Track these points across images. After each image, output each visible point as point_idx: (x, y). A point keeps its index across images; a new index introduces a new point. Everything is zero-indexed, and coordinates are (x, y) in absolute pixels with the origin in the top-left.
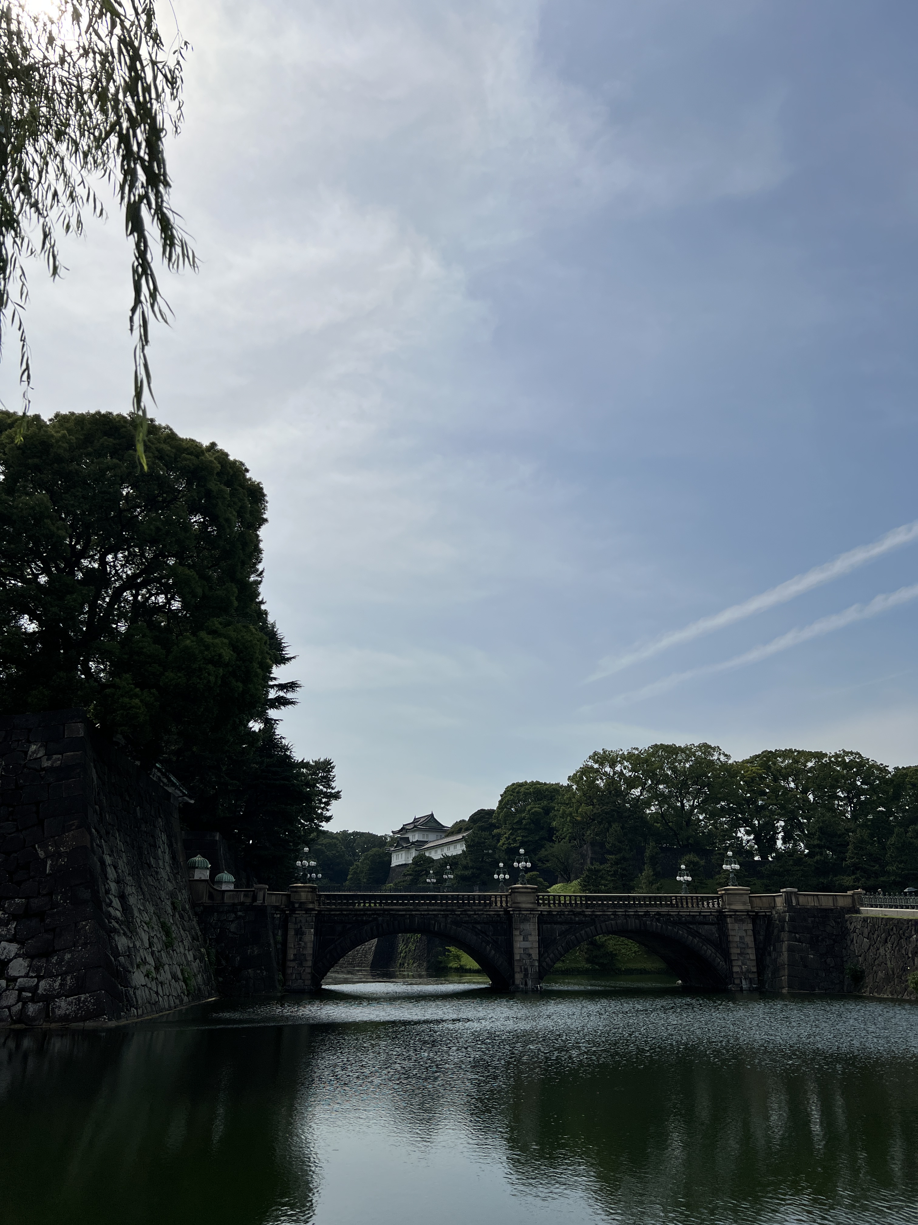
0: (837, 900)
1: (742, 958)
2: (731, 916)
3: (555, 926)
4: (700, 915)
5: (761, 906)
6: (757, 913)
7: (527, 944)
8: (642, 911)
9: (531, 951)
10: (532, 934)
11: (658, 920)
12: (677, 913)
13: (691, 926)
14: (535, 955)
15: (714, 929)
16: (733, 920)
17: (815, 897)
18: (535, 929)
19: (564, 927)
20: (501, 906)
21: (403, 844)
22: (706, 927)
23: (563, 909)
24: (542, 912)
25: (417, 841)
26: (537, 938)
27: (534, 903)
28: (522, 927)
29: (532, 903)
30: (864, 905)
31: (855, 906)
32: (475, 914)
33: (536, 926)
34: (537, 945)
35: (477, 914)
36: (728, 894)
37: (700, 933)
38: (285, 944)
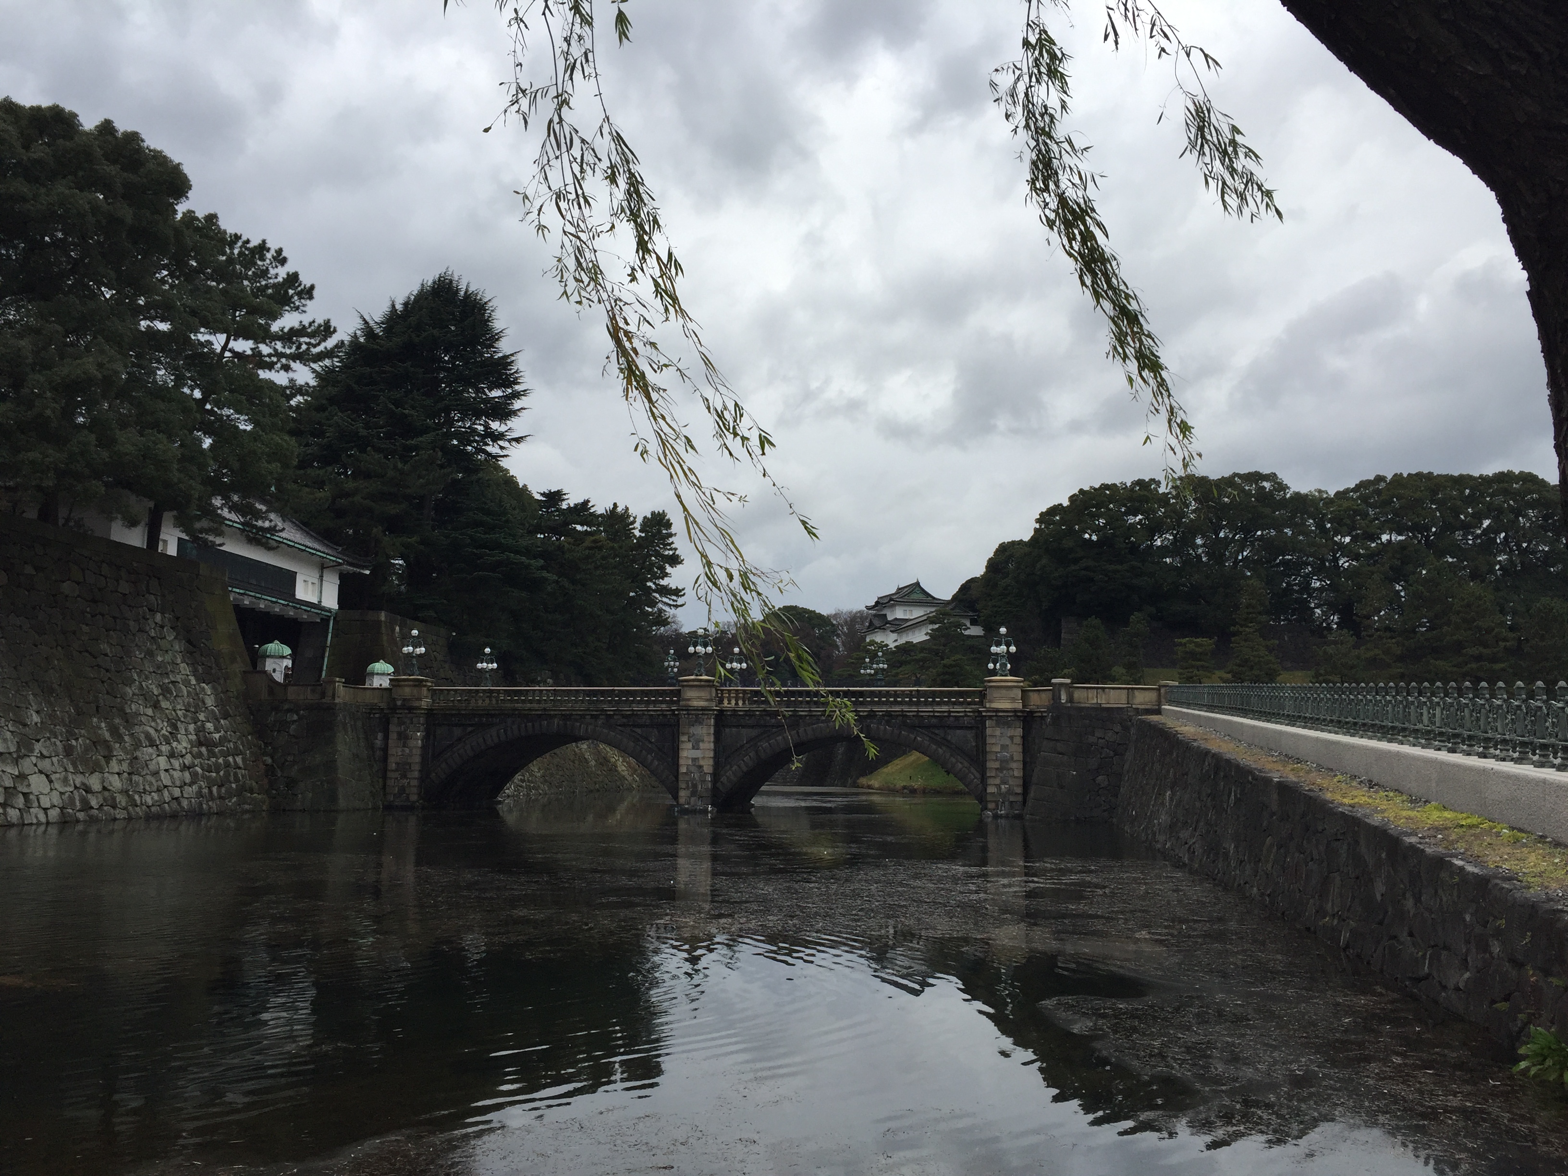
0: (1134, 697)
1: (1001, 775)
2: (990, 717)
3: (744, 731)
4: (949, 716)
5: (1039, 703)
6: (1032, 712)
7: (697, 754)
8: (864, 710)
9: (702, 763)
10: (705, 739)
12: (915, 714)
13: (937, 731)
14: (708, 766)
15: (970, 735)
17: (1099, 691)
18: (709, 734)
19: (753, 733)
21: (877, 623)
22: (958, 731)
23: (754, 707)
24: (721, 712)
25: (896, 619)
26: (712, 746)
27: (711, 700)
28: (692, 730)
29: (707, 700)
30: (1170, 702)
31: (1159, 704)
32: (634, 714)
33: (712, 731)
34: (712, 754)
35: (637, 715)
36: (991, 687)
37: (947, 741)
38: (385, 749)
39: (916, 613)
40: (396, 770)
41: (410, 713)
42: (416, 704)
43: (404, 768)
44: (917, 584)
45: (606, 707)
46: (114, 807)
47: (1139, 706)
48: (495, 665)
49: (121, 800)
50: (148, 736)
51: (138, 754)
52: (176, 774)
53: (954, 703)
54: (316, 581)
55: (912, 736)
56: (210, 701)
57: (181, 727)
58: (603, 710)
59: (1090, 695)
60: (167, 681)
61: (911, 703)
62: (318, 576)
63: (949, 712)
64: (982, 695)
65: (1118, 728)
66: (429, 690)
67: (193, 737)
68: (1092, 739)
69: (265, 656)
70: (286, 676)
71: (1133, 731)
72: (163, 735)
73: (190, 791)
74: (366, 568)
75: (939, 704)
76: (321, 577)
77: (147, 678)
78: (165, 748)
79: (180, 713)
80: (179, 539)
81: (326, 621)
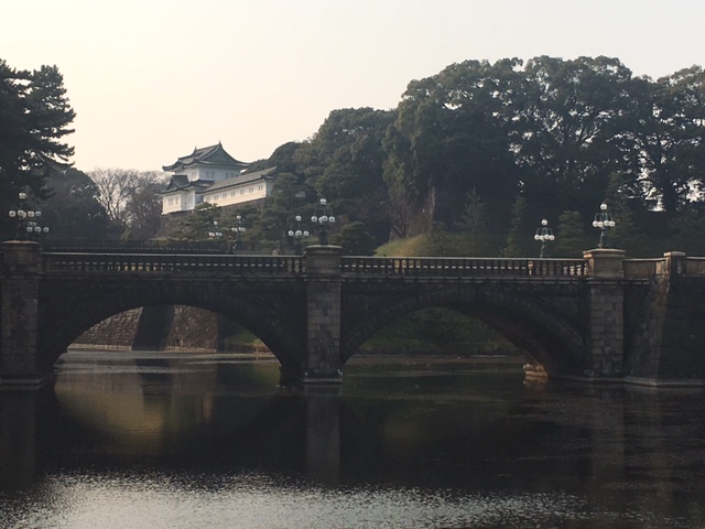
1: (605, 338)
2: (595, 286)
6: (630, 281)
7: (325, 320)
9: (330, 328)
10: (333, 306)
11: (501, 291)
13: (544, 298)
14: (335, 331)
15: (573, 300)
16: (599, 291)
18: (337, 301)
19: (376, 299)
20: (293, 271)
25: (197, 181)
26: (339, 312)
28: (320, 298)
33: (339, 298)
34: (339, 320)
35: (260, 282)
36: (596, 258)
37: (554, 307)
39: (219, 177)
40: (12, 338)
41: (24, 279)
43: (19, 335)
59: (700, 267)
63: (557, 281)
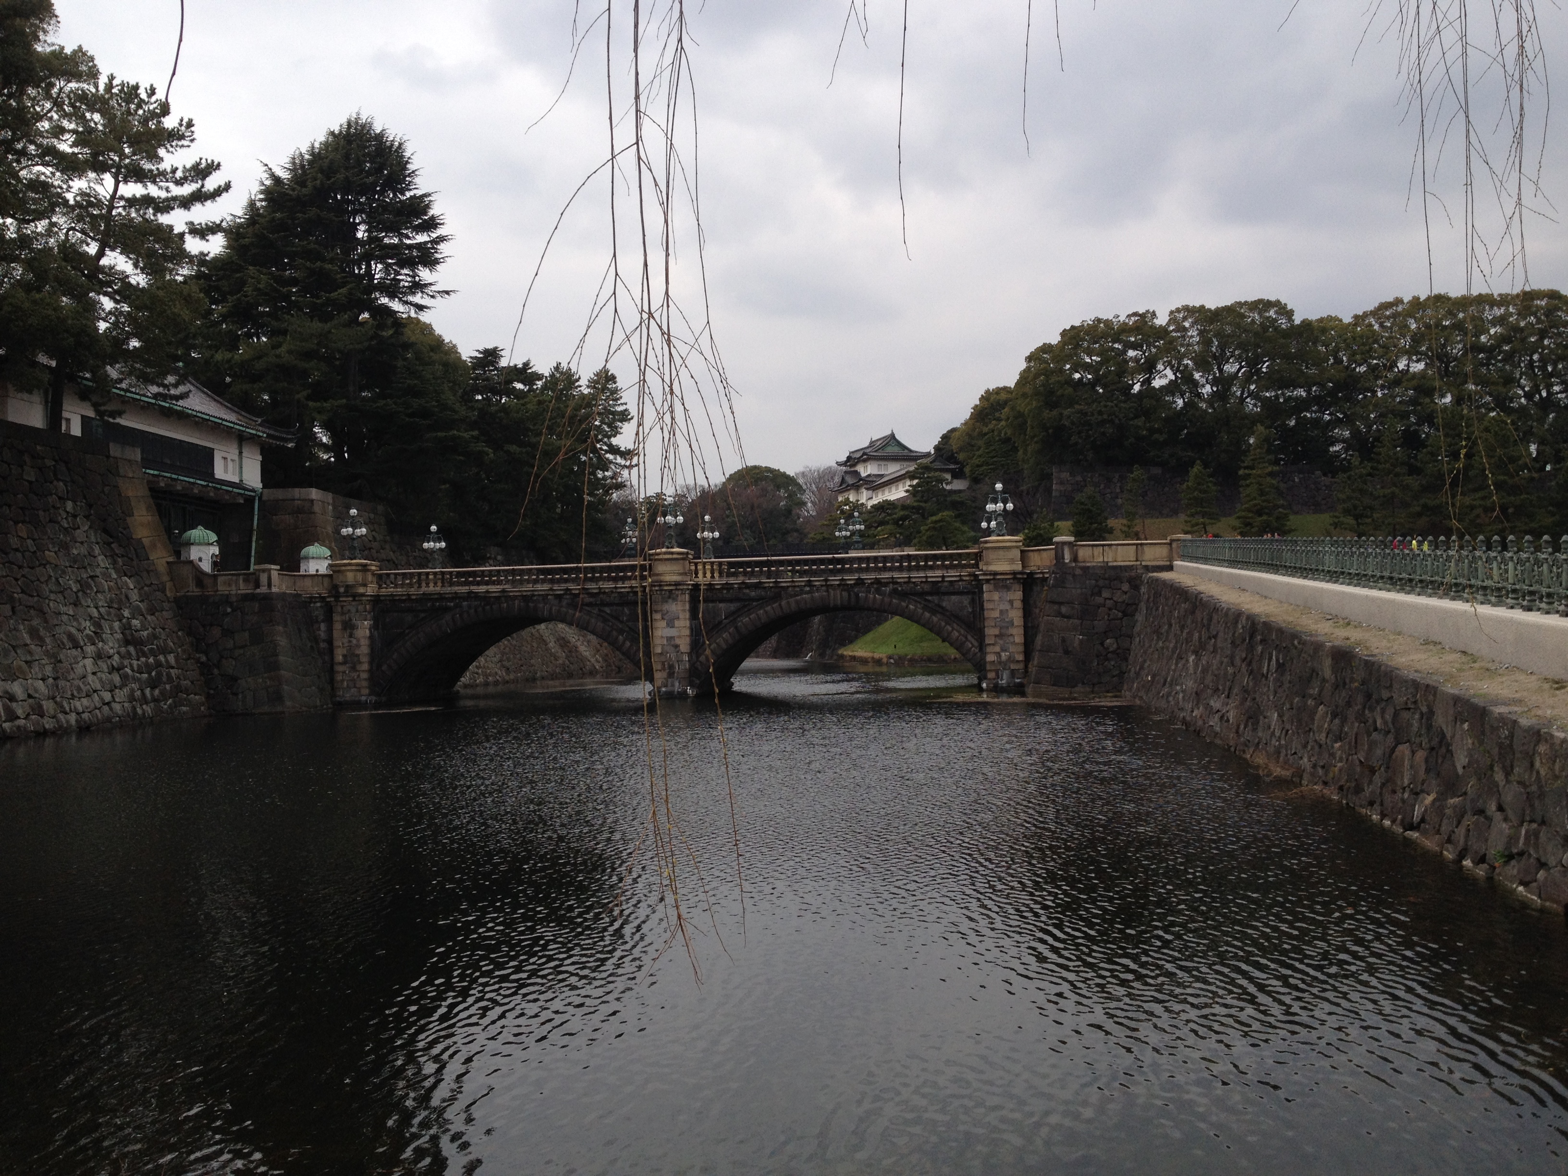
0: (1143, 552)
1: (1001, 642)
2: (988, 581)
3: (721, 605)
4: (943, 581)
5: (1039, 563)
6: (1031, 574)
8: (851, 578)
9: (678, 641)
10: (681, 616)
11: (878, 591)
12: (906, 580)
14: (684, 645)
15: (966, 600)
16: (991, 587)
17: (1106, 548)
19: (733, 606)
20: (640, 580)
21: (850, 480)
22: (953, 597)
23: (732, 580)
24: (696, 587)
25: (869, 476)
26: (688, 623)
27: (685, 574)
28: (666, 607)
29: (681, 574)
30: (1183, 557)
31: (1171, 560)
32: (601, 592)
33: (687, 607)
34: (687, 632)
35: (604, 593)
36: (987, 548)
37: (942, 608)
38: (330, 641)
39: (893, 469)
40: (344, 663)
41: (354, 600)
42: (361, 590)
43: (351, 659)
44: (892, 436)
45: (571, 586)
46: (42, 716)
47: (1149, 563)
48: (443, 544)
49: (48, 706)
50: (70, 636)
51: (62, 656)
52: (105, 676)
53: (947, 568)
54: (236, 458)
55: (904, 604)
56: (134, 596)
57: (105, 625)
58: (567, 589)
59: (1096, 553)
60: (85, 576)
61: (901, 569)
62: (237, 452)
63: (943, 577)
64: (978, 556)
65: (1126, 587)
66: (373, 575)
67: (119, 636)
68: (1099, 600)
69: (189, 544)
70: (215, 564)
71: (1143, 589)
72: (87, 635)
73: (120, 695)
74: (291, 440)
75: (932, 568)
76: (241, 453)
77: (64, 572)
78: (90, 649)
79: (102, 610)
80: (83, 417)
81: (250, 501)
